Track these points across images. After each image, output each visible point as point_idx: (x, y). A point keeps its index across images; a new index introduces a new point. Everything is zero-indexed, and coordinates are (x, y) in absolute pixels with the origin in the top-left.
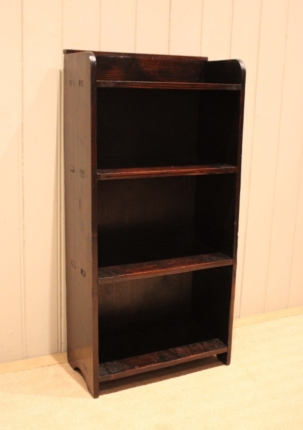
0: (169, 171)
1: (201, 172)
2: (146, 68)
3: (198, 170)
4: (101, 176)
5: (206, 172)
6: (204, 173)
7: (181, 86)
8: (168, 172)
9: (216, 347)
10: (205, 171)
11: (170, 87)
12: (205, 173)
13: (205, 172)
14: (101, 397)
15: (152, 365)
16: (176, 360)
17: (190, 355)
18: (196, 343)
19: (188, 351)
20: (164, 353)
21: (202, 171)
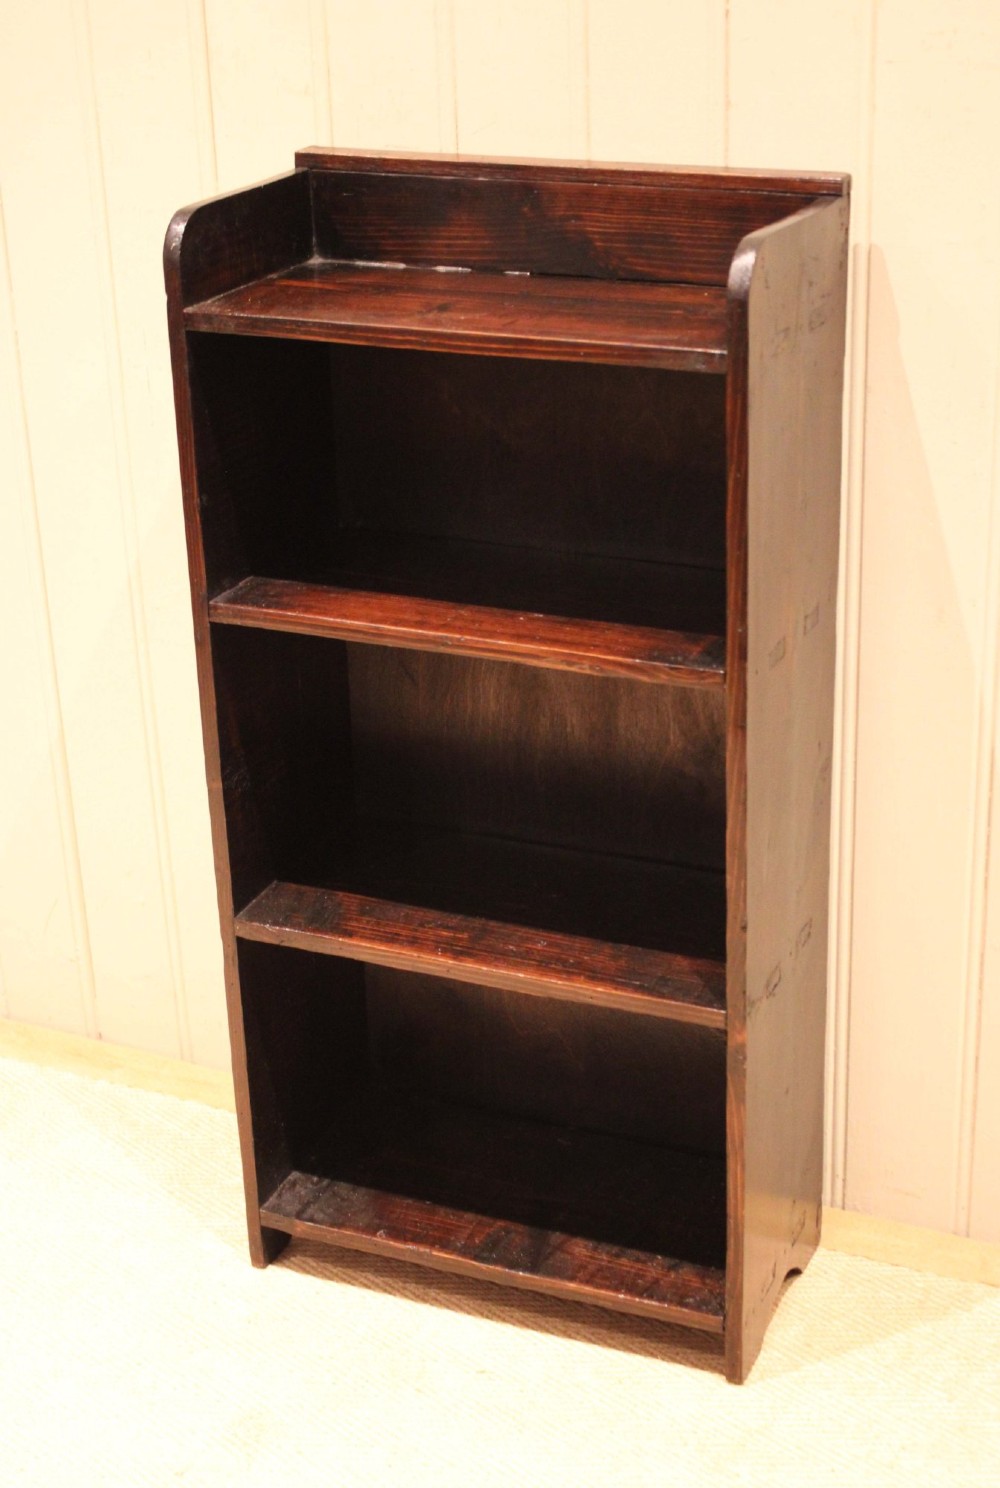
0: (447, 638)
1: (570, 664)
2: (573, 221)
3: (556, 653)
4: (220, 611)
5: (586, 666)
6: (581, 668)
7: (469, 344)
8: (441, 637)
9: (691, 1300)
10: (585, 662)
11: (428, 344)
12: (583, 669)
13: (582, 664)
14: (274, 1271)
15: (435, 1253)
16: (513, 1272)
17: (572, 1279)
18: (659, 1257)
19: (590, 1267)
20: (519, 1235)
21: (574, 660)
